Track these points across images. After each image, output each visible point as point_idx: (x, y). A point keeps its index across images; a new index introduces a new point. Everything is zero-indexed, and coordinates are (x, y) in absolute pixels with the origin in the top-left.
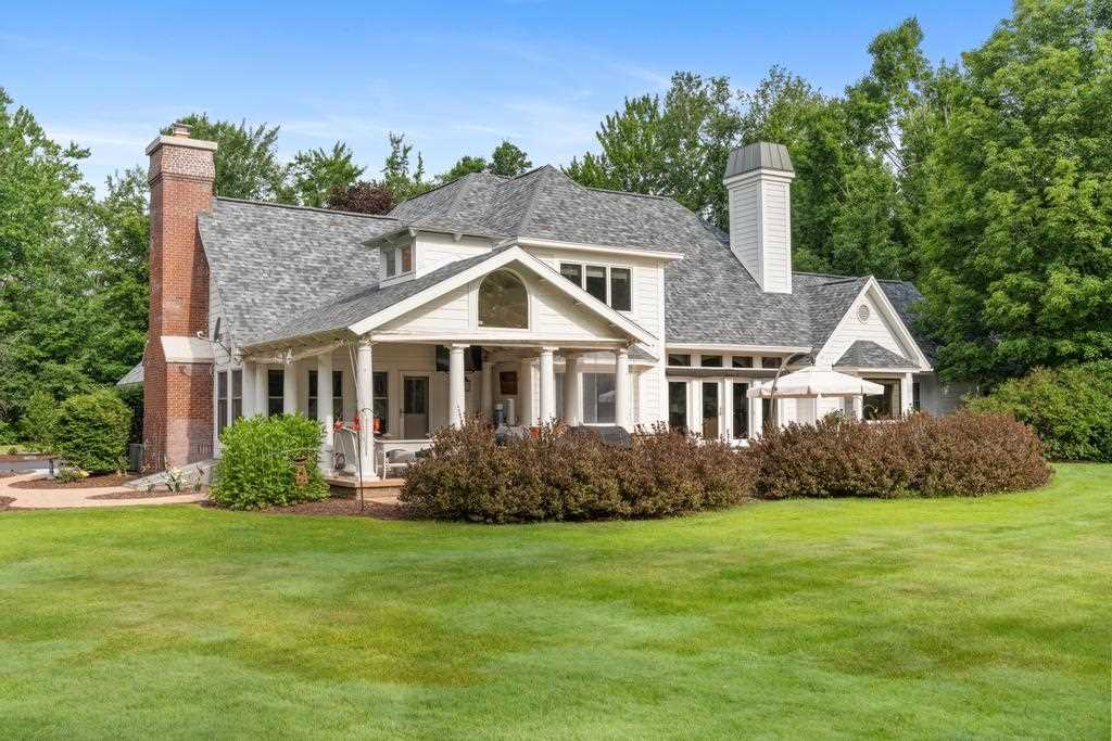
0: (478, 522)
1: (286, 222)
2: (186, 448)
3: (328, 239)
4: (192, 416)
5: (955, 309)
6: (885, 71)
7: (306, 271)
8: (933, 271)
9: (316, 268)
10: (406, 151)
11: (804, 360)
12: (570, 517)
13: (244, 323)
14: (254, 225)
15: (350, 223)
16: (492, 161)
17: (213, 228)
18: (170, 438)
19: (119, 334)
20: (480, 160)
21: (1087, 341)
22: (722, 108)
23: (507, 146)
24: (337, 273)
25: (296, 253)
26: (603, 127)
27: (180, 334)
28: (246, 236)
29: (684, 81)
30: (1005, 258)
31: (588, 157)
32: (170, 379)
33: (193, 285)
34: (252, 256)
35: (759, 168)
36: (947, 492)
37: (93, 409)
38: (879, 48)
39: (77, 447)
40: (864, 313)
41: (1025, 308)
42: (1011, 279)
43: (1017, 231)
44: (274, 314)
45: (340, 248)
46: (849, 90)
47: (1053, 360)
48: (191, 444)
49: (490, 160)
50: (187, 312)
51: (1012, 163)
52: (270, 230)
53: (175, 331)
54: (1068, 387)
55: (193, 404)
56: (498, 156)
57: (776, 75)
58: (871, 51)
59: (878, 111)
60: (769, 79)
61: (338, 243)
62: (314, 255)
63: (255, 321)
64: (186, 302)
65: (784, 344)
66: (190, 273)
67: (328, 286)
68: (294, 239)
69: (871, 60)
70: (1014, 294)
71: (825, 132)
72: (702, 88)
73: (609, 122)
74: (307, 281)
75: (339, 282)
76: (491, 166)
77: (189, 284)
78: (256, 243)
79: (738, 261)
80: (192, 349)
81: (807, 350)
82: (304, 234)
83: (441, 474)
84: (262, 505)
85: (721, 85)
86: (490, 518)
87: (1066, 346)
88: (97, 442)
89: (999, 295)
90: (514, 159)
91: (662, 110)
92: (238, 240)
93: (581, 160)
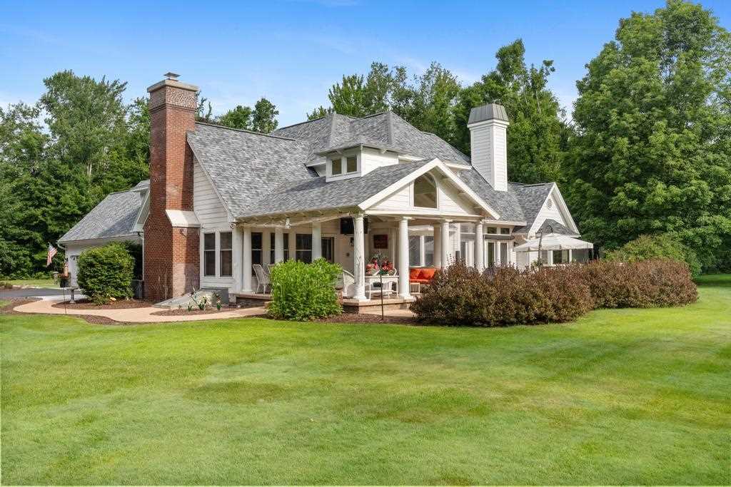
0: (478, 326)
1: (237, 139)
2: (184, 282)
3: (262, 151)
4: (187, 262)
5: (591, 201)
6: (504, 68)
7: (257, 170)
8: (577, 181)
9: (261, 169)
10: (203, 101)
11: (523, 229)
12: (529, 322)
13: (234, 202)
14: (220, 140)
15: (271, 141)
16: (254, 109)
17: (198, 141)
18: (175, 276)
19: (21, 210)
20: (248, 108)
21: (669, 221)
22: (402, 84)
23: (263, 100)
24: (273, 173)
25: (248, 159)
26: (330, 92)
27: (176, 209)
28: (217, 147)
29: (378, 68)
30: (624, 174)
31: (321, 109)
32: (174, 238)
33: (184, 177)
34: (225, 159)
35: (493, 118)
36: (671, 305)
37: (114, 257)
38: (502, 55)
39: (101, 282)
40: (549, 205)
41: (635, 202)
42: (629, 186)
43: (632, 159)
44: (248, 196)
45: (271, 157)
46: (485, 79)
47: (649, 231)
48: (187, 280)
49: (253, 108)
50: (181, 195)
51: (628, 121)
52: (229, 144)
53: (174, 207)
54: (661, 245)
55: (188, 254)
56: (258, 106)
57: (434, 68)
58: (497, 56)
59: (502, 91)
60: (430, 69)
61: (268, 153)
62: (257, 161)
63: (239, 201)
64: (180, 188)
65: (513, 221)
66: (182, 170)
67: (272, 180)
68: (244, 150)
69: (497, 61)
70: (630, 195)
71: (474, 101)
72: (388, 72)
73: (334, 89)
74: (259, 176)
75: (277, 178)
76: (254, 112)
77: (182, 177)
78: (224, 151)
79: (477, 171)
80: (187, 219)
81: (524, 224)
82: (249, 147)
83: (457, 296)
84: (313, 318)
85: (401, 71)
86: (485, 323)
87: (657, 223)
88: (116, 278)
89: (621, 195)
90: (268, 109)
91: (365, 84)
92: (214, 149)
93: (318, 111)
